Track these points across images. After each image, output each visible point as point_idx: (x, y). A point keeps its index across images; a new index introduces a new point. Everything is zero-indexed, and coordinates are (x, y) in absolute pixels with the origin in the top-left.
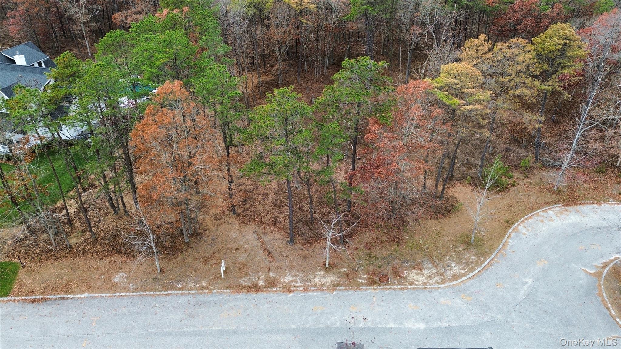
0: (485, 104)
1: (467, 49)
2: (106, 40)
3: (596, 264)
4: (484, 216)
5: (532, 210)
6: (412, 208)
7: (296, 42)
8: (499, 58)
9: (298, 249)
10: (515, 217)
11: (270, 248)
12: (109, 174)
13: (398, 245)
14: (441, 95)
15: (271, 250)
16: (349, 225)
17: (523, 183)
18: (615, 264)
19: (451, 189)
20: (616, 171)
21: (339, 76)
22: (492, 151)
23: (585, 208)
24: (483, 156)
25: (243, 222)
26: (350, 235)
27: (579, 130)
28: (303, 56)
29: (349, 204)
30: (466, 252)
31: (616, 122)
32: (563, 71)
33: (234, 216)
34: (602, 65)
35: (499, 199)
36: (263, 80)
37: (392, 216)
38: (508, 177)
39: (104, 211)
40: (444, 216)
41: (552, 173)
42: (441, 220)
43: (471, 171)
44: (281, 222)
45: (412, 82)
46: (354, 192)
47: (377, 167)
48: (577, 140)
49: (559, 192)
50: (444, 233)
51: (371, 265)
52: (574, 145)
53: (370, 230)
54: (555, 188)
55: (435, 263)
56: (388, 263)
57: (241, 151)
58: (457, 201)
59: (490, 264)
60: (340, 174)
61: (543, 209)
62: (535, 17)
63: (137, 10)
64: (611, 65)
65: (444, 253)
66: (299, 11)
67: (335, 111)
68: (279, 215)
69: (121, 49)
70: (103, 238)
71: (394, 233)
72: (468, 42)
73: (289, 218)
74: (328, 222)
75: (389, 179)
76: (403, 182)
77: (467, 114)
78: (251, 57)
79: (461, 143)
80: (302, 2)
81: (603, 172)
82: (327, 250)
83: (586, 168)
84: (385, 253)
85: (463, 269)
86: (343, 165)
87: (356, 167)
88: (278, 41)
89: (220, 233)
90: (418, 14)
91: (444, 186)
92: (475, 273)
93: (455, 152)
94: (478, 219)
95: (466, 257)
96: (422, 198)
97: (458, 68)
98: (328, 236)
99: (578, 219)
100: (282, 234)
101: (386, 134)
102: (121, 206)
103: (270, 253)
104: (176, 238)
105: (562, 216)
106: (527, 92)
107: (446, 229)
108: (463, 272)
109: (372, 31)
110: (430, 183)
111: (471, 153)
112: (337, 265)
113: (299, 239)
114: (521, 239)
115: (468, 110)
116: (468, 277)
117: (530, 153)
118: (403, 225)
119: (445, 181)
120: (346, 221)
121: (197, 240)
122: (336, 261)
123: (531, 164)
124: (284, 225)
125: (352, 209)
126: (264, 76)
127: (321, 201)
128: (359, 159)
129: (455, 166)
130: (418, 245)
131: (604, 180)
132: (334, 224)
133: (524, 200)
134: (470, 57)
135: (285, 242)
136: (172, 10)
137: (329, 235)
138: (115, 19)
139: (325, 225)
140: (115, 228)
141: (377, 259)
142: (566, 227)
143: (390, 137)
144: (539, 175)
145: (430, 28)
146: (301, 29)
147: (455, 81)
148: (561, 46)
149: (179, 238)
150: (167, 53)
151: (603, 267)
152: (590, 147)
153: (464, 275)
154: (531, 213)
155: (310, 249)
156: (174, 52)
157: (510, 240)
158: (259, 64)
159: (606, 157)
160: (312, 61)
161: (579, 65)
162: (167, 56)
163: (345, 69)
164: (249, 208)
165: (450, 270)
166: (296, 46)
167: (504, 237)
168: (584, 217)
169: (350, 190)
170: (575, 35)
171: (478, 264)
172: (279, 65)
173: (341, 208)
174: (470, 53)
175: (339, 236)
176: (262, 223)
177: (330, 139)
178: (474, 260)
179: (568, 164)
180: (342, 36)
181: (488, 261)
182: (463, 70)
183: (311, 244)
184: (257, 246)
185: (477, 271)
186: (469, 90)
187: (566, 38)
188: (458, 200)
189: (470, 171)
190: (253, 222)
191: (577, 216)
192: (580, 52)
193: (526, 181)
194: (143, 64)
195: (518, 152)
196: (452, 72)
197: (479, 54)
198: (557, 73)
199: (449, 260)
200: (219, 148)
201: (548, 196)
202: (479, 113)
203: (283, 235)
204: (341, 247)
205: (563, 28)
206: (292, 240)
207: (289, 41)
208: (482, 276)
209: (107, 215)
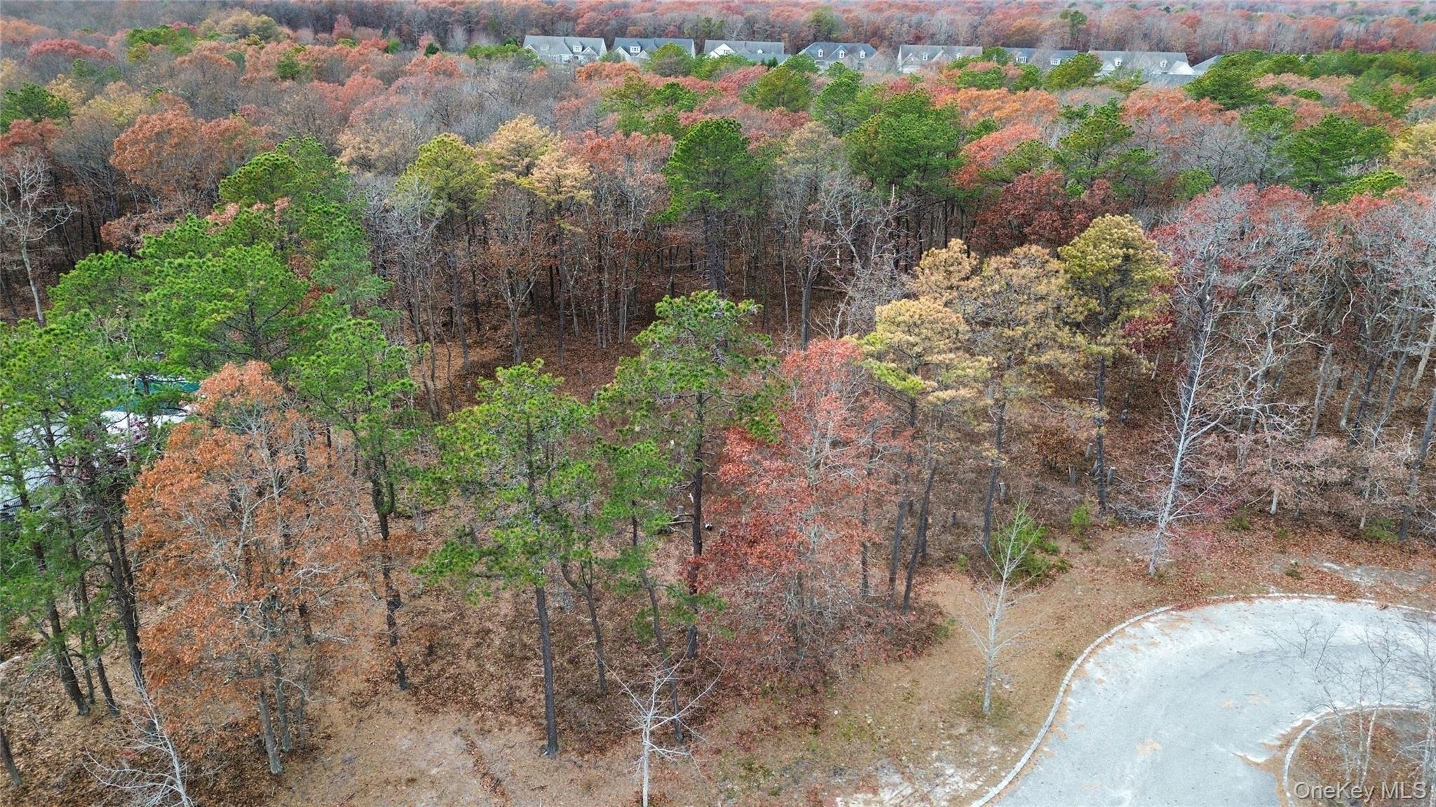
0: (980, 386)
1: (927, 271)
2: (78, 277)
3: (1266, 741)
4: (1006, 644)
5: (1109, 623)
6: (842, 637)
7: (551, 273)
8: (996, 287)
9: (569, 765)
10: (1075, 642)
11: (497, 769)
12: (69, 608)
13: (815, 733)
14: (880, 369)
15: (501, 776)
16: (694, 693)
17: (1081, 562)
18: (1305, 737)
19: (927, 587)
20: (1272, 525)
21: (652, 335)
22: (1006, 494)
23: (1222, 612)
24: (988, 506)
25: (427, 709)
26: (698, 718)
27: (1183, 438)
28: (568, 305)
29: (692, 637)
30: (975, 737)
31: (1253, 417)
32: (1131, 313)
33: (404, 693)
34: (1208, 298)
35: (1036, 604)
36: (476, 359)
37: (797, 660)
38: (1047, 551)
39: (51, 709)
40: (917, 652)
41: (1139, 536)
42: (910, 663)
43: (966, 543)
44: (525, 700)
45: (816, 345)
46: (702, 609)
47: (753, 543)
48: (1182, 458)
49: (1160, 579)
50: (922, 695)
51: (754, 790)
52: (1176, 470)
53: (746, 702)
54: (1151, 569)
55: (908, 770)
56: (796, 782)
57: (421, 528)
58: (941, 613)
59: (1033, 760)
60: (667, 568)
61: (1132, 621)
62: (1059, 209)
63: (164, 211)
64: (1225, 300)
65: (926, 744)
66: (553, 204)
67: (646, 416)
68: (519, 683)
69: (115, 296)
70: (43, 784)
71: (805, 705)
72: (927, 255)
73: (544, 686)
74: (643, 689)
75: (784, 570)
76: (815, 576)
77: (943, 409)
78: (445, 310)
79: (936, 478)
80: (560, 187)
81: (1245, 529)
82: (644, 760)
83: (1209, 520)
84: (787, 756)
85: (974, 779)
86: (672, 546)
87: (705, 547)
88: (509, 272)
89: (365, 741)
90: (817, 206)
91: (909, 579)
92: (1001, 786)
93: (926, 501)
94: (995, 652)
95: (976, 748)
96: (861, 610)
97: (913, 310)
98: (644, 726)
99: (1211, 639)
100: (528, 729)
101: (767, 463)
102: (99, 693)
103: (498, 782)
104: (247, 764)
105: (1176, 634)
106: (1066, 357)
107: (923, 683)
108: (973, 786)
109: (722, 245)
110: (878, 574)
111: (961, 502)
112: (669, 798)
113: (571, 741)
114: (1094, 694)
115: (944, 400)
116: (986, 799)
117: (1087, 494)
118: (825, 683)
119: (911, 570)
120: (687, 683)
121: (304, 766)
122: (668, 787)
123: (1093, 519)
124: (532, 708)
125: (699, 651)
126: (478, 350)
127: (624, 638)
128: (710, 529)
129: (929, 533)
130: (862, 729)
131: (1251, 546)
132: (658, 693)
133: (1090, 601)
134: (934, 288)
135: (536, 750)
136: (250, 206)
137: (648, 721)
138: (108, 234)
139: (635, 699)
140: (79, 753)
141: (767, 773)
142: (1188, 659)
143: (777, 469)
144: (1112, 542)
145: (845, 235)
146: (561, 245)
147: (908, 337)
148: (1119, 261)
149: (255, 765)
150: (231, 298)
151: (1281, 747)
152: (1209, 473)
153: (976, 795)
154: (1108, 630)
155: (600, 763)
156: (247, 295)
157: (1069, 699)
158: (464, 324)
159: (1245, 494)
160: (590, 314)
161: (1161, 299)
162: (230, 305)
163: (663, 319)
164: (442, 670)
165: (944, 785)
166: (552, 284)
167: (1057, 693)
168: (1222, 631)
169: (693, 603)
170: (1144, 239)
171: (1005, 763)
172: (514, 325)
173: (673, 651)
174: (933, 278)
175: (673, 722)
176: (476, 706)
177: (636, 483)
178: (996, 755)
179: (1170, 514)
180: (654, 260)
181: (1028, 755)
182: (923, 313)
183: (602, 750)
184: (464, 767)
185: (1005, 783)
186: (940, 358)
187: (1127, 244)
188: (944, 611)
189: (963, 543)
190: (451, 707)
191: (1206, 631)
192: (1161, 272)
193: (1086, 557)
194: (169, 329)
195: (1061, 494)
196: (900, 319)
197: (953, 280)
198: (1119, 318)
199: (939, 759)
200: (365, 523)
201: (1139, 590)
202: (968, 406)
203: (530, 733)
204: (679, 752)
205: (1118, 224)
206: (553, 745)
207: (533, 268)
208: (1019, 794)
209: (58, 720)
